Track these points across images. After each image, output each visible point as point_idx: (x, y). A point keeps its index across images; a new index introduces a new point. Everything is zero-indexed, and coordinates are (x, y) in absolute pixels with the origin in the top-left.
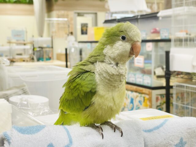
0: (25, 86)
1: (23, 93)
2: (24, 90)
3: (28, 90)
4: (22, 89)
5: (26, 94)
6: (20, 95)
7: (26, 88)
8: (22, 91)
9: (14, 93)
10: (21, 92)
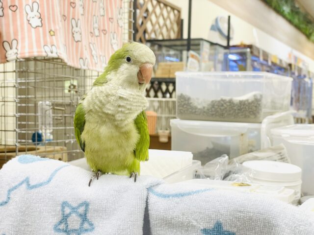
0: (283, 149)
1: (279, 159)
2: (281, 154)
3: (286, 155)
4: (280, 153)
5: (284, 161)
6: (275, 161)
7: (285, 152)
8: (278, 155)
9: (268, 157)
10: (277, 157)
